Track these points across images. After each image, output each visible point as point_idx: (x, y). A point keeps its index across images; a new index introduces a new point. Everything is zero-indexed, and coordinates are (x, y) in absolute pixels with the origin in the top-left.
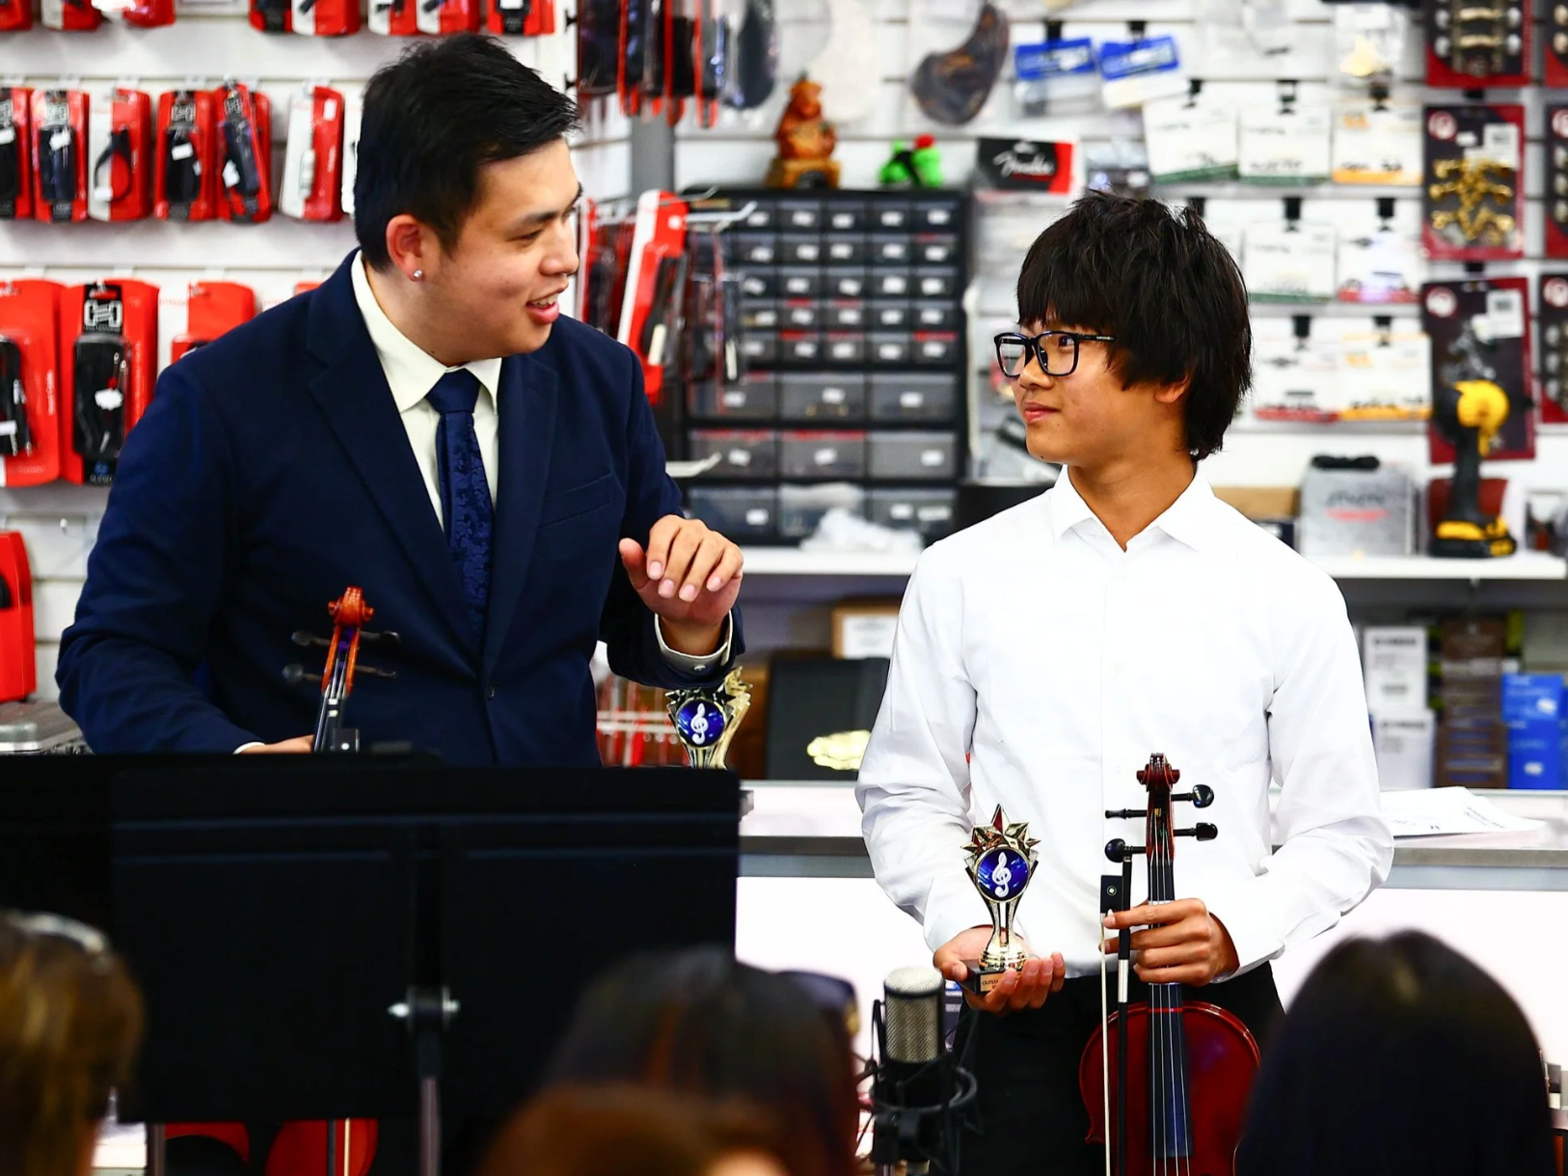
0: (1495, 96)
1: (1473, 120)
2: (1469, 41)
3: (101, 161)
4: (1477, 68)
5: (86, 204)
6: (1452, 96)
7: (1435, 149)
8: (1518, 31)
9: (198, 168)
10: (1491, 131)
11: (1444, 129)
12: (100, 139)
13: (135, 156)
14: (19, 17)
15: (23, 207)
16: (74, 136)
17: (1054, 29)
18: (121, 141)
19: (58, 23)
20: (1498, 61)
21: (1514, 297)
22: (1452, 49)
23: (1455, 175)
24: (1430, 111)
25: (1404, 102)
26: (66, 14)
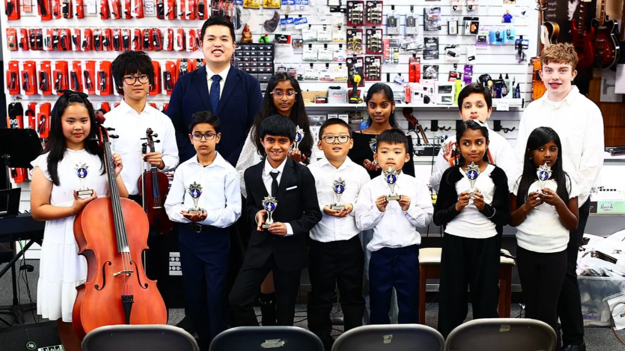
0: (358, 28)
1: (354, 32)
2: (354, 19)
3: (133, 41)
4: (355, 23)
5: (130, 48)
6: (351, 28)
7: (348, 36)
8: (362, 17)
9: (149, 42)
10: (357, 33)
11: (350, 33)
12: (133, 38)
13: (139, 40)
14: (118, 17)
15: (120, 48)
16: (128, 36)
17: (287, 16)
18: (136, 38)
19: (125, 18)
20: (359, 22)
21: (361, 60)
22: (351, 20)
23: (352, 40)
24: (348, 30)
25: (344, 28)
26: (126, 17)
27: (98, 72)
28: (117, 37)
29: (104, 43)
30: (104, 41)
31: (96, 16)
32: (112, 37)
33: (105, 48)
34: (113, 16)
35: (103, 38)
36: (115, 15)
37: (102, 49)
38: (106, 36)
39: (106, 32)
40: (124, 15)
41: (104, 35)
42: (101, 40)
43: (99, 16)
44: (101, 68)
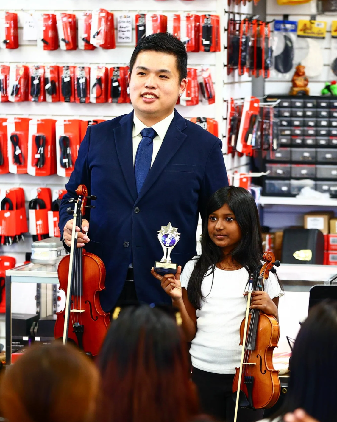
3: (94, 86)
5: (89, 98)
9: (120, 89)
12: (93, 81)
13: (103, 85)
14: (72, 47)
15: (72, 99)
16: (86, 79)
18: (99, 80)
19: (83, 48)
26: (85, 46)
27: (33, 136)
28: (67, 80)
29: (48, 89)
30: (48, 86)
31: (36, 45)
32: (60, 79)
33: (49, 98)
34: (63, 45)
35: (46, 81)
36: (67, 44)
37: (45, 100)
38: (51, 78)
39: (52, 72)
40: (81, 44)
41: (48, 75)
42: (42, 84)
43: (42, 44)
44: (38, 131)
